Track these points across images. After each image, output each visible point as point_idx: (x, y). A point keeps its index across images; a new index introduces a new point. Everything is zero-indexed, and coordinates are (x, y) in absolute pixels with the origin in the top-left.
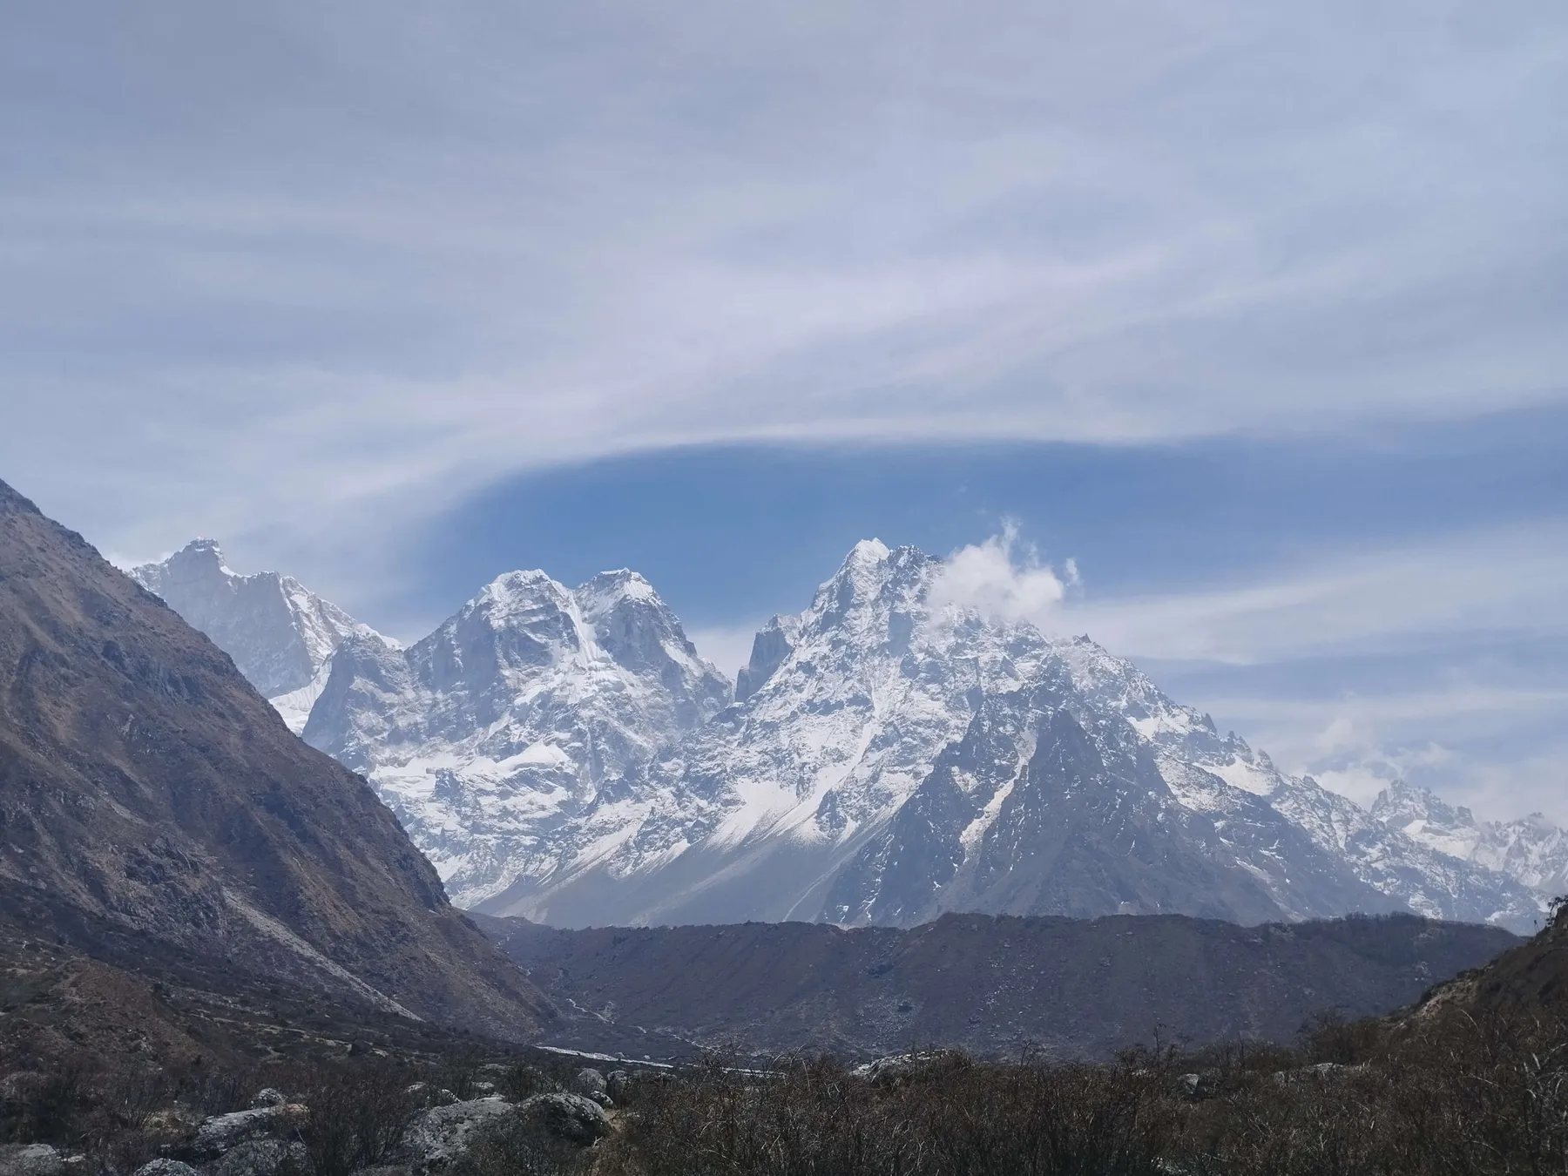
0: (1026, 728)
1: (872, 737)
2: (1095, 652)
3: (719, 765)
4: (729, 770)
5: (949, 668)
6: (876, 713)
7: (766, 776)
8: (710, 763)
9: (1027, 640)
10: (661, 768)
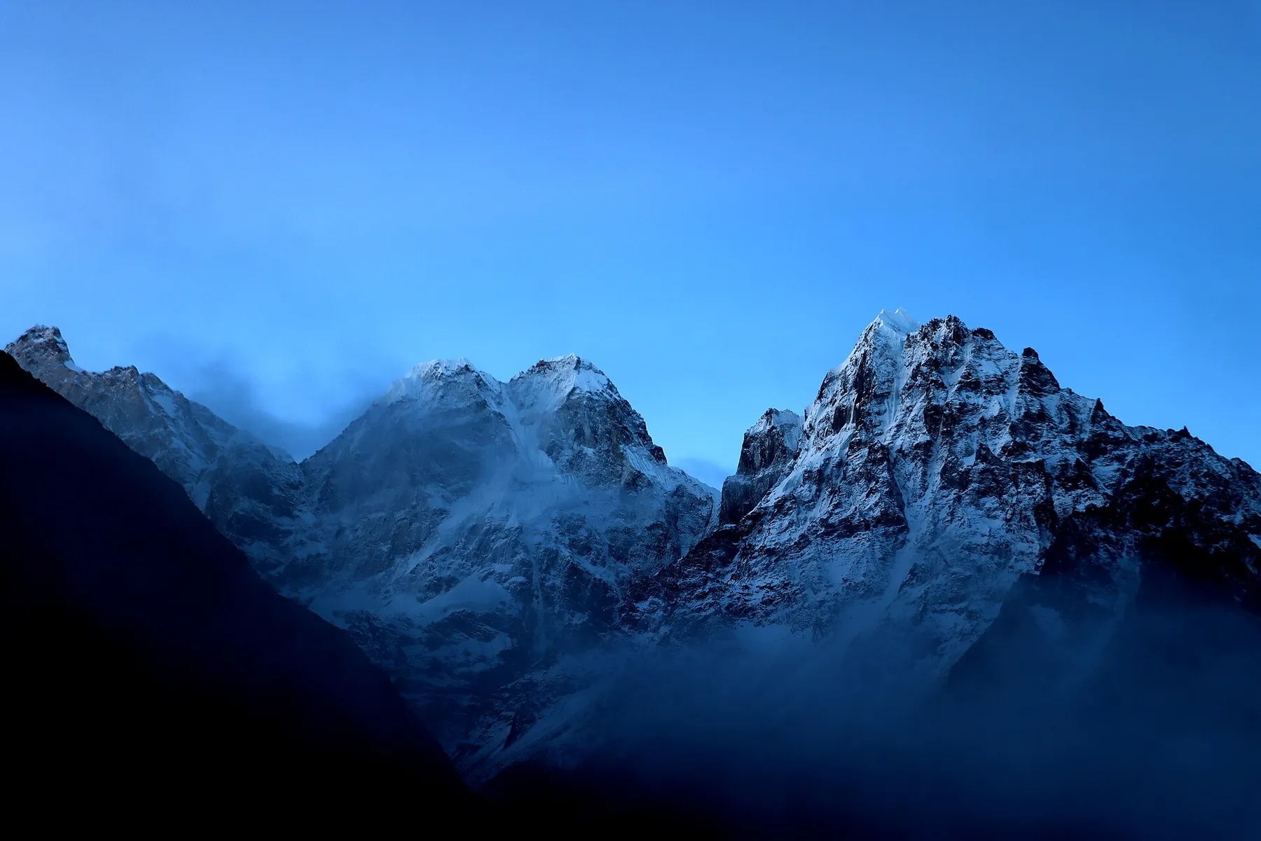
0: (1124, 554)
1: (911, 567)
2: (1198, 451)
3: (711, 605)
4: (724, 611)
5: (1009, 477)
6: (912, 536)
7: (773, 617)
8: (699, 602)
9: (1106, 435)
10: (634, 610)
